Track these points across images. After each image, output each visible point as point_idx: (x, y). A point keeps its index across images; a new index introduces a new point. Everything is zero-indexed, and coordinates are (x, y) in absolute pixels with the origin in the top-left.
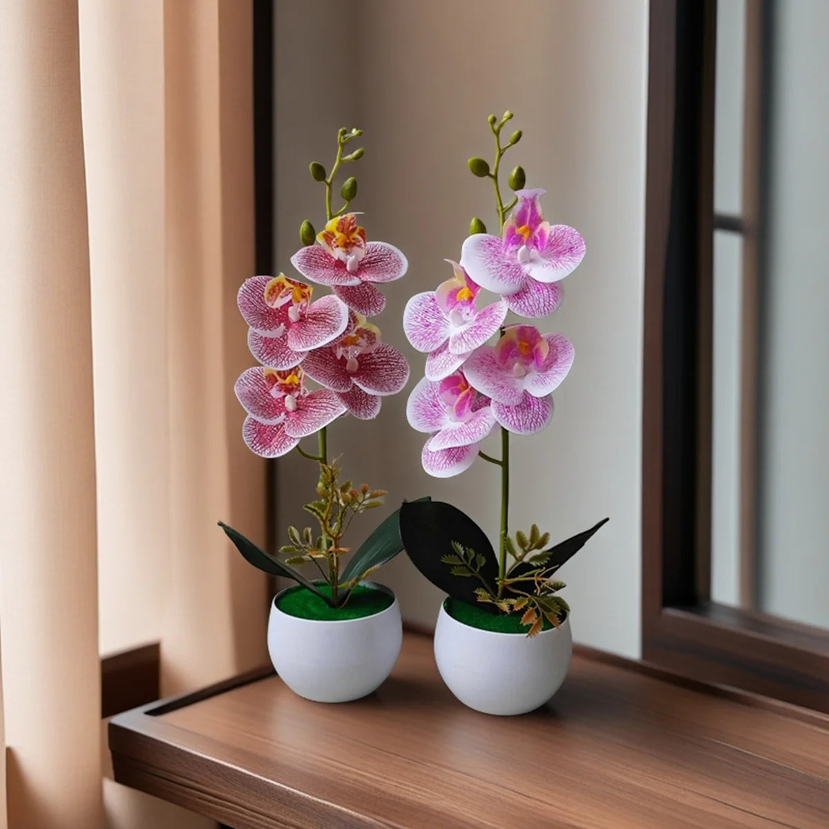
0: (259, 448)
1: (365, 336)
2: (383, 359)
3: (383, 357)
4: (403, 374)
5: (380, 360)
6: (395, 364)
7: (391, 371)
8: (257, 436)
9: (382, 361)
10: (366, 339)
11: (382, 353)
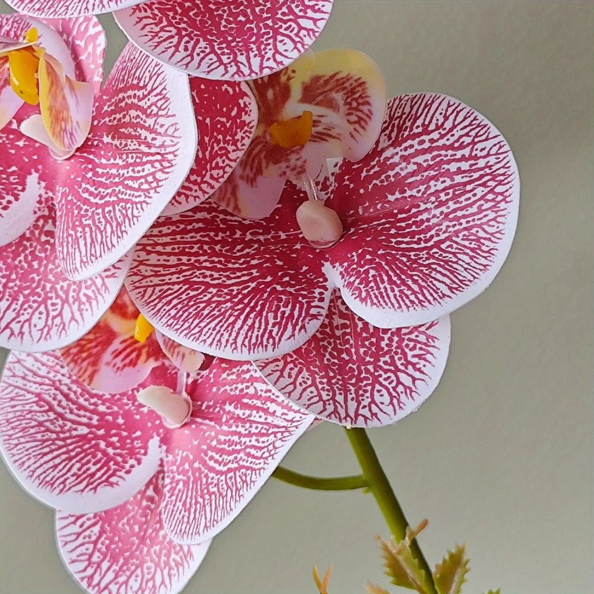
0: (110, 576)
1: (339, 97)
2: (420, 159)
3: (419, 153)
4: (499, 199)
5: (412, 168)
6: (465, 166)
7: (455, 197)
8: (102, 532)
9: (420, 168)
10: (344, 109)
11: (413, 137)
